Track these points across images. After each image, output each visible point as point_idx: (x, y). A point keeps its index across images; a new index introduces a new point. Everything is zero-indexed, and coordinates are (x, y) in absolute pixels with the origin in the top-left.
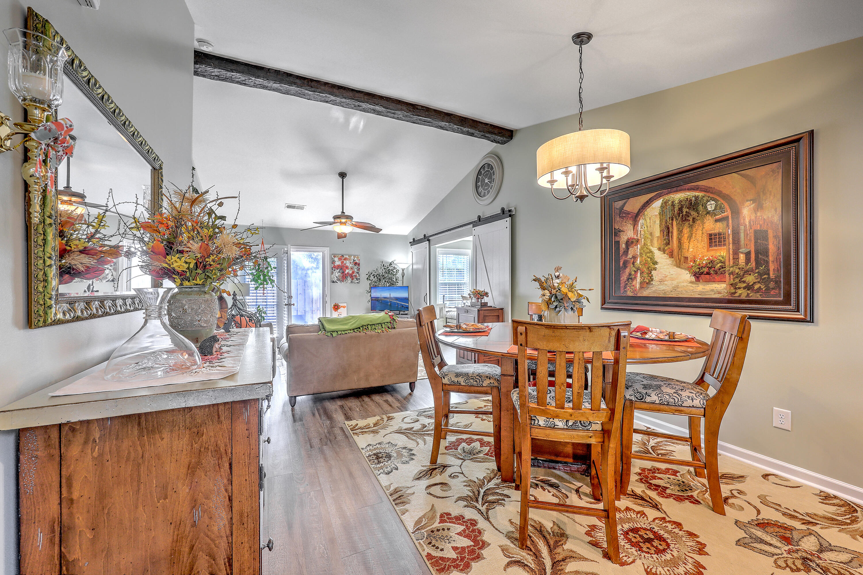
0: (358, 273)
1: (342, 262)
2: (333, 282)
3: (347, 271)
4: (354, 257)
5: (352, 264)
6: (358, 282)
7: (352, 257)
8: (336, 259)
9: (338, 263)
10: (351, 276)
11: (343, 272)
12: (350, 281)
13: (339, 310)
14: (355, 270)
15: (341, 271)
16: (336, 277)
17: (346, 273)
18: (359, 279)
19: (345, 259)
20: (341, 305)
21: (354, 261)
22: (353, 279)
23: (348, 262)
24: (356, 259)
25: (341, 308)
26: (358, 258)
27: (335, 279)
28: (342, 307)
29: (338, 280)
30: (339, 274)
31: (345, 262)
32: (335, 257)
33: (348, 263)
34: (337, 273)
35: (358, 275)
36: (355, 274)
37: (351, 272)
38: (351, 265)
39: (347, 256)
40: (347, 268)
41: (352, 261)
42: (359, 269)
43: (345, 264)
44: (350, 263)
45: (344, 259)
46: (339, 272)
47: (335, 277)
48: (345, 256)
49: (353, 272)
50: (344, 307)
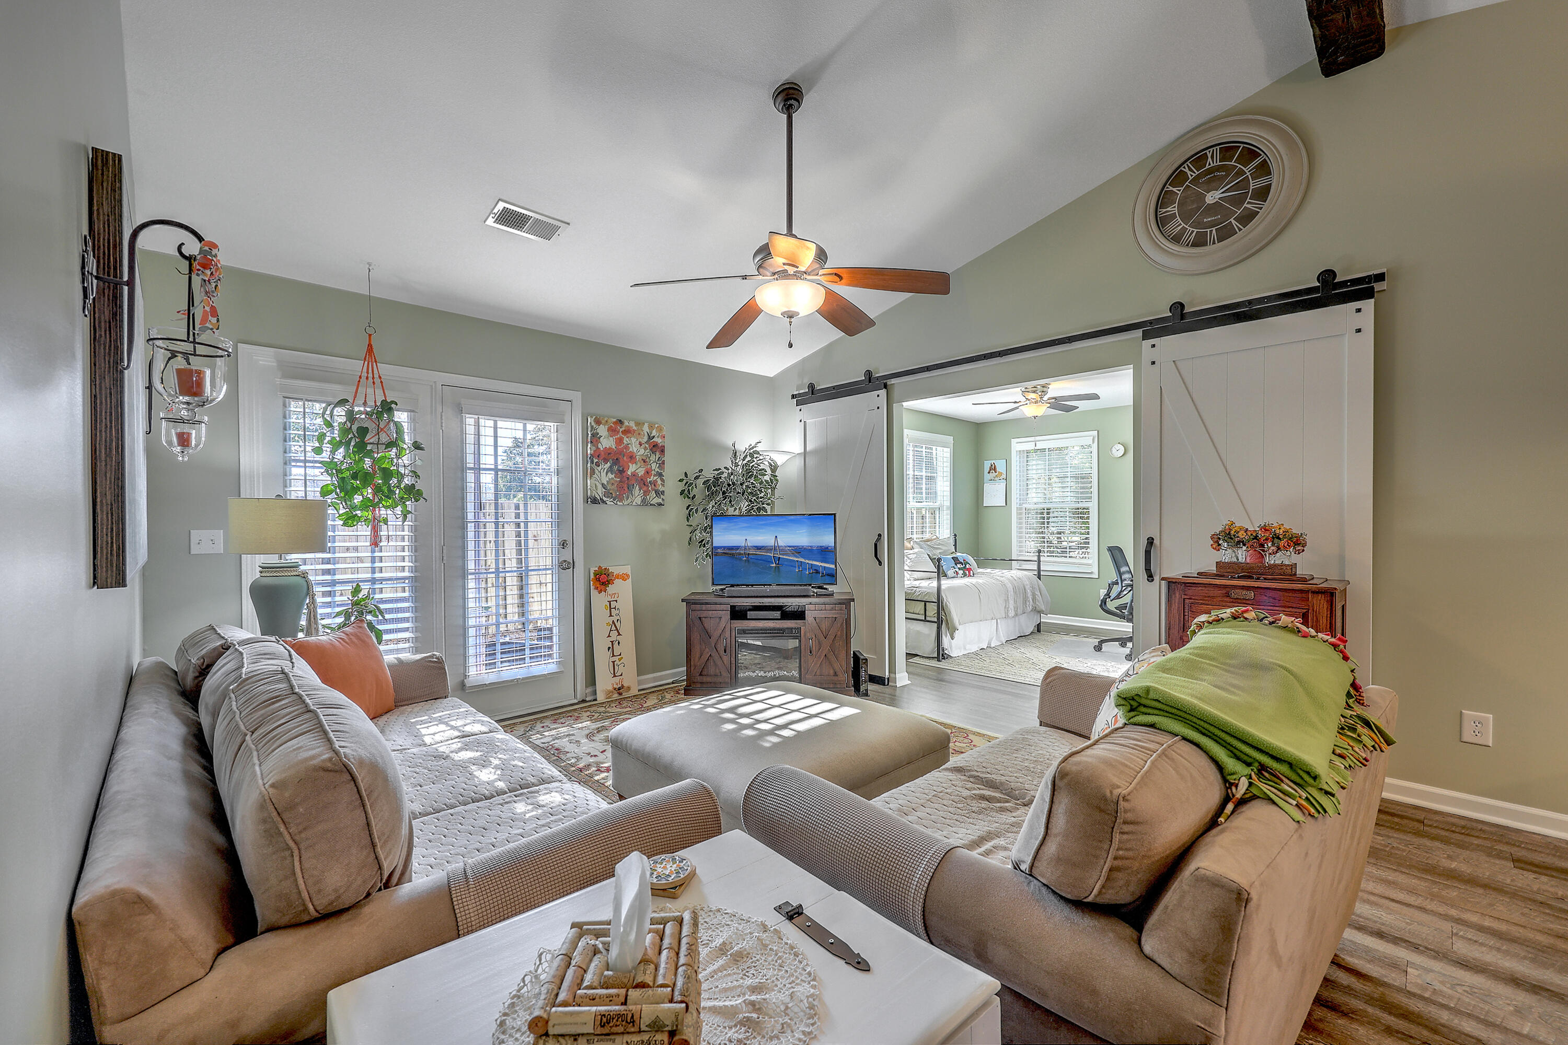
0: (660, 475)
1: (620, 441)
2: (595, 501)
3: (632, 468)
4: (651, 427)
5: (645, 449)
6: (660, 501)
7: (646, 428)
8: (602, 430)
9: (607, 442)
10: (643, 482)
11: (622, 472)
12: (638, 500)
13: (611, 589)
14: (654, 466)
15: (616, 468)
16: (603, 485)
17: (629, 473)
18: (663, 493)
19: (627, 432)
20: (614, 570)
21: (650, 438)
22: (646, 493)
23: (633, 440)
24: (654, 433)
25: (616, 581)
26: (660, 429)
27: (600, 492)
28: (618, 577)
29: (608, 494)
30: (611, 476)
31: (626, 440)
32: (598, 422)
33: (634, 445)
34: (604, 474)
35: (659, 482)
36: (652, 478)
37: (641, 472)
38: (642, 451)
39: (632, 424)
40: (632, 457)
41: (646, 439)
42: (663, 463)
43: (627, 447)
44: (641, 444)
45: (625, 432)
46: (610, 470)
47: (600, 486)
48: (626, 423)
49: (648, 472)
50: (624, 577)
